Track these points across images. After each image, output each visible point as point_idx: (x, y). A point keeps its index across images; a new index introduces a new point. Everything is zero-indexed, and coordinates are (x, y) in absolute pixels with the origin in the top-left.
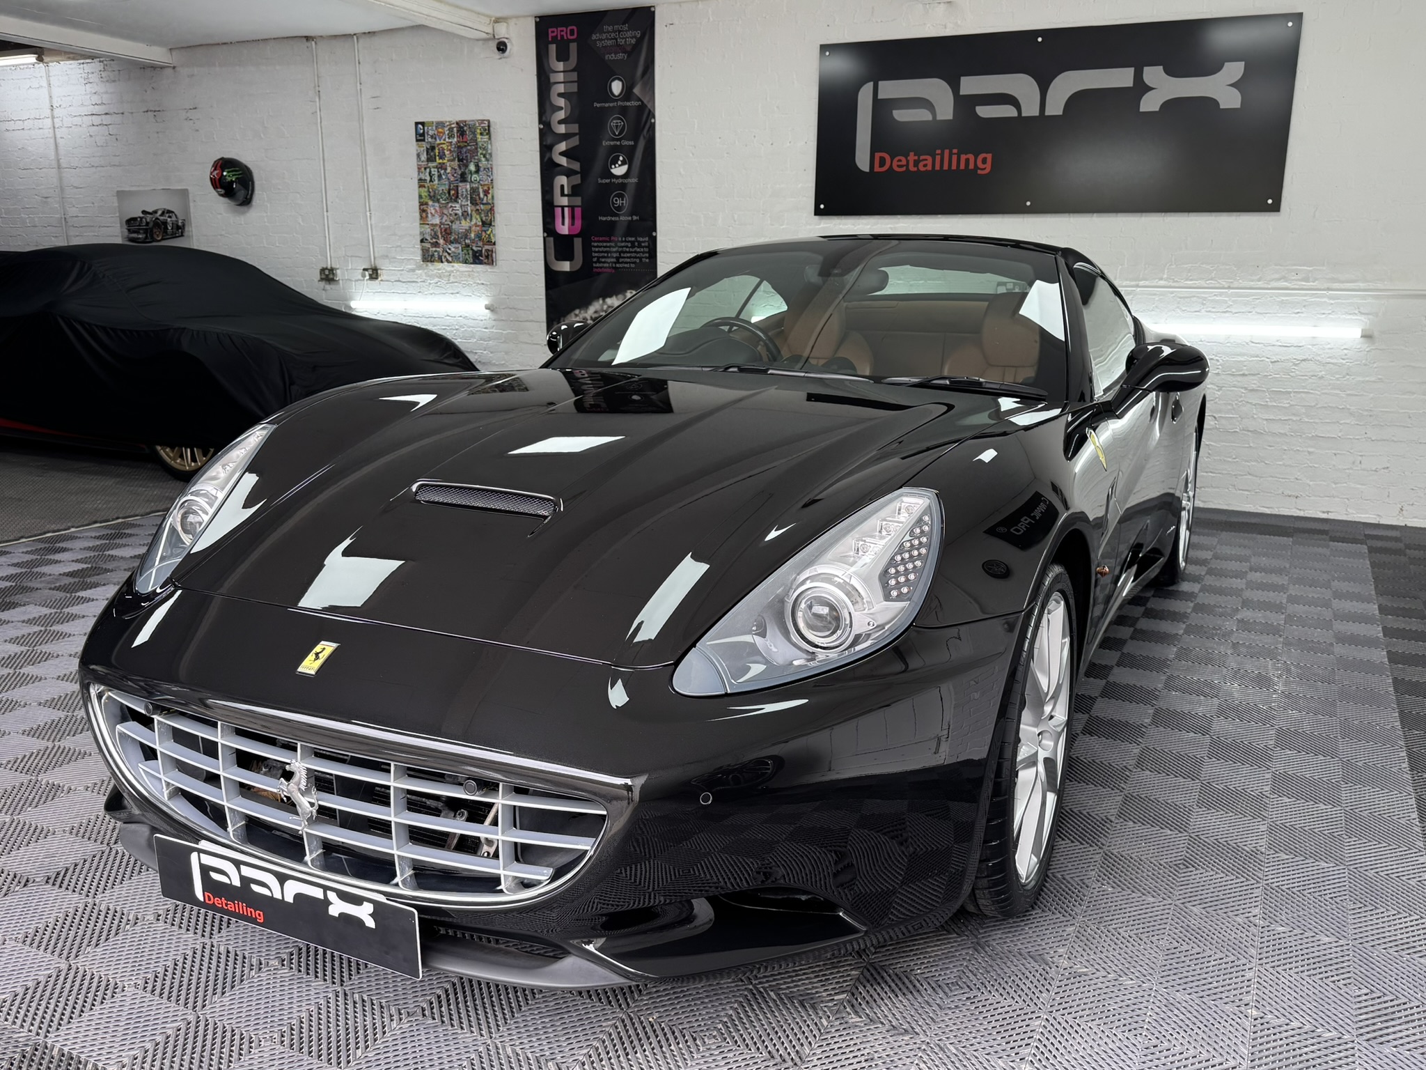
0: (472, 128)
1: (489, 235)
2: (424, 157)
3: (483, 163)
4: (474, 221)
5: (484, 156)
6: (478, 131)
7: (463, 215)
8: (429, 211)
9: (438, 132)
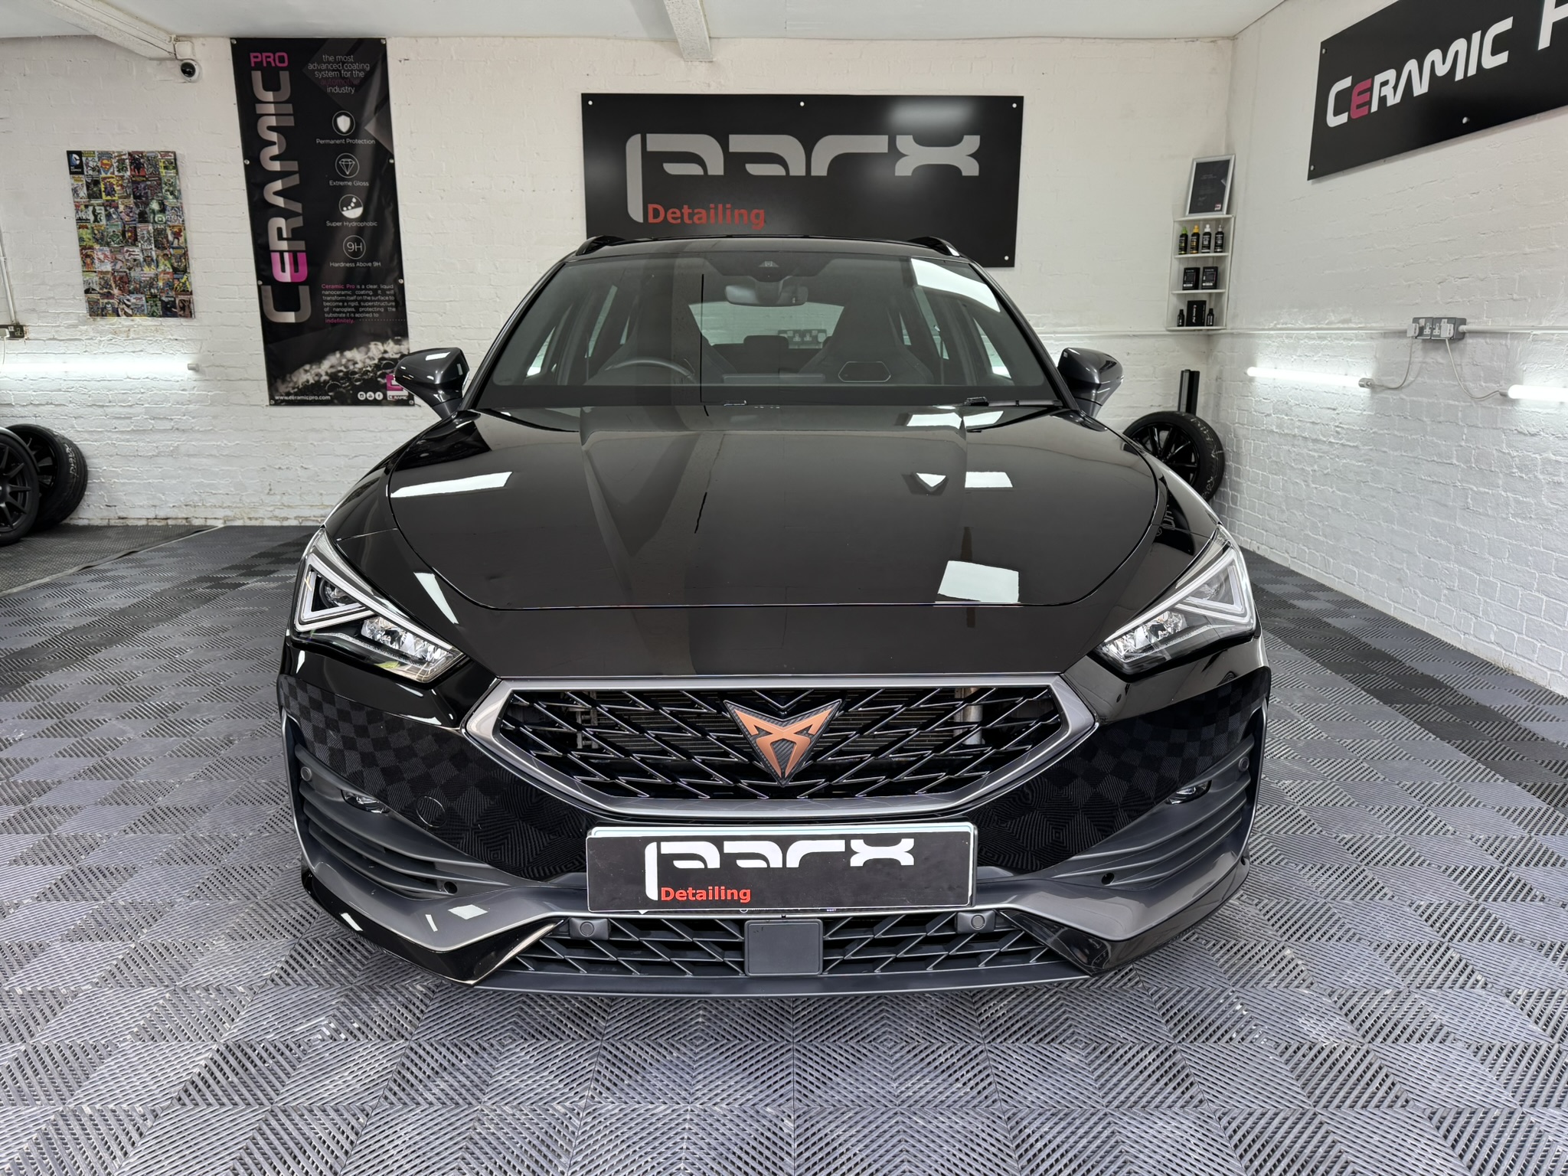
0: (152, 161)
1: (184, 284)
2: (83, 192)
3: (170, 200)
4: (162, 268)
5: (172, 193)
6: (161, 164)
7: (145, 260)
8: (95, 257)
9: (102, 164)
